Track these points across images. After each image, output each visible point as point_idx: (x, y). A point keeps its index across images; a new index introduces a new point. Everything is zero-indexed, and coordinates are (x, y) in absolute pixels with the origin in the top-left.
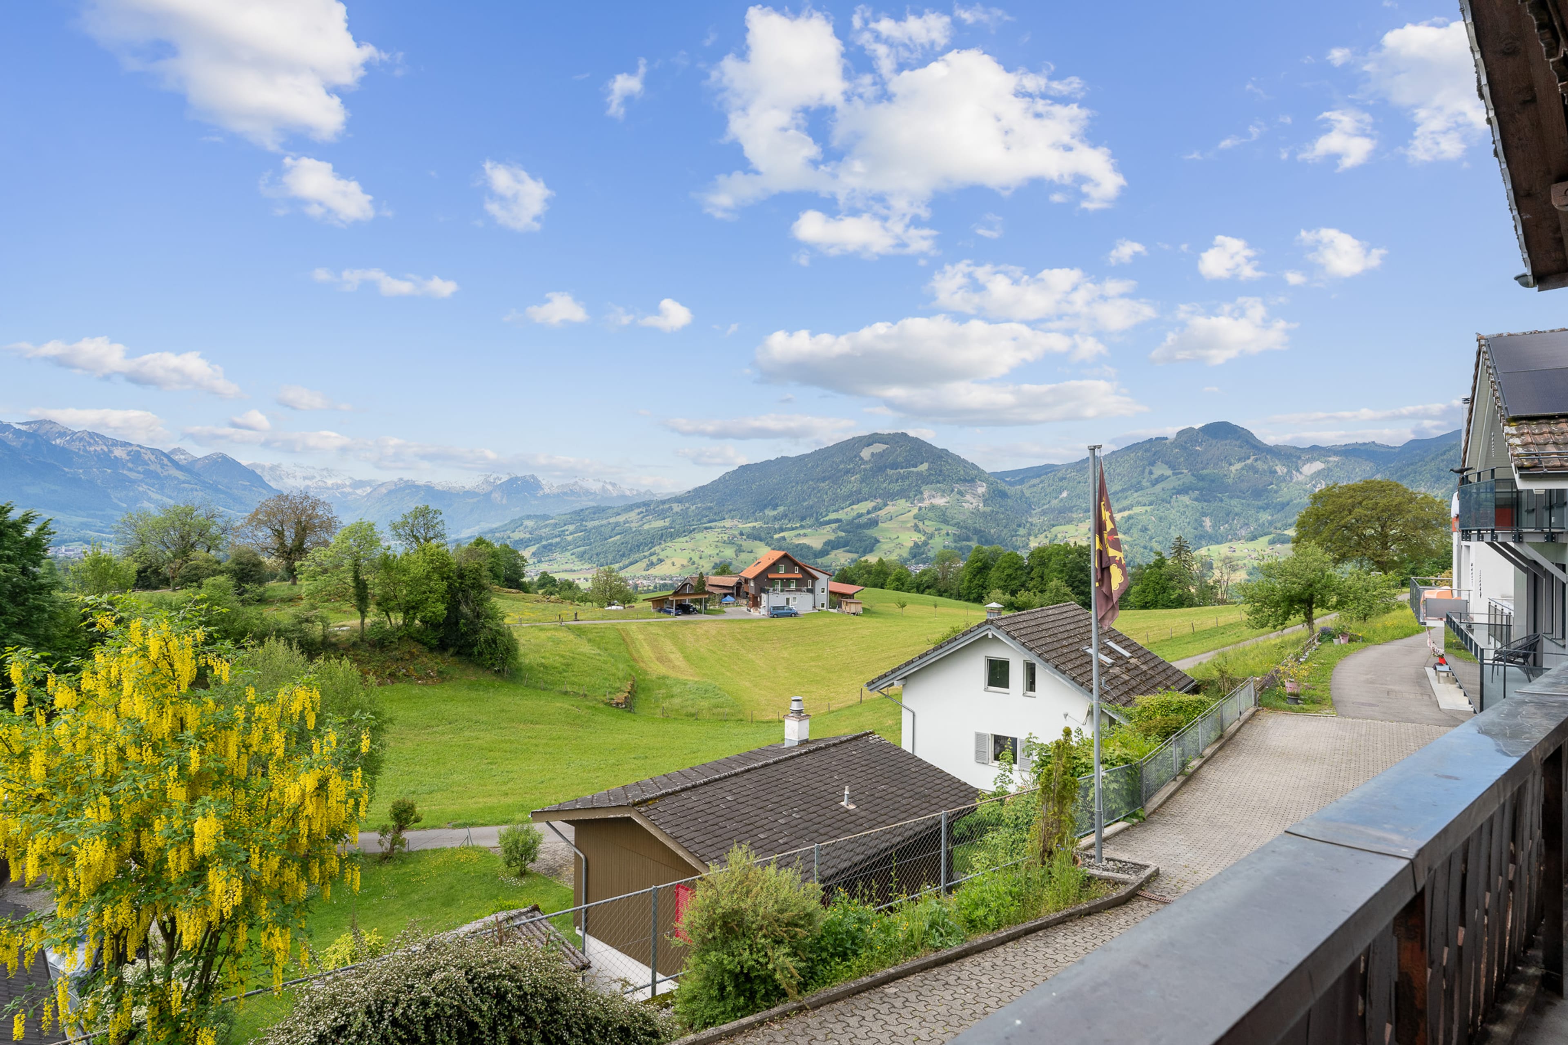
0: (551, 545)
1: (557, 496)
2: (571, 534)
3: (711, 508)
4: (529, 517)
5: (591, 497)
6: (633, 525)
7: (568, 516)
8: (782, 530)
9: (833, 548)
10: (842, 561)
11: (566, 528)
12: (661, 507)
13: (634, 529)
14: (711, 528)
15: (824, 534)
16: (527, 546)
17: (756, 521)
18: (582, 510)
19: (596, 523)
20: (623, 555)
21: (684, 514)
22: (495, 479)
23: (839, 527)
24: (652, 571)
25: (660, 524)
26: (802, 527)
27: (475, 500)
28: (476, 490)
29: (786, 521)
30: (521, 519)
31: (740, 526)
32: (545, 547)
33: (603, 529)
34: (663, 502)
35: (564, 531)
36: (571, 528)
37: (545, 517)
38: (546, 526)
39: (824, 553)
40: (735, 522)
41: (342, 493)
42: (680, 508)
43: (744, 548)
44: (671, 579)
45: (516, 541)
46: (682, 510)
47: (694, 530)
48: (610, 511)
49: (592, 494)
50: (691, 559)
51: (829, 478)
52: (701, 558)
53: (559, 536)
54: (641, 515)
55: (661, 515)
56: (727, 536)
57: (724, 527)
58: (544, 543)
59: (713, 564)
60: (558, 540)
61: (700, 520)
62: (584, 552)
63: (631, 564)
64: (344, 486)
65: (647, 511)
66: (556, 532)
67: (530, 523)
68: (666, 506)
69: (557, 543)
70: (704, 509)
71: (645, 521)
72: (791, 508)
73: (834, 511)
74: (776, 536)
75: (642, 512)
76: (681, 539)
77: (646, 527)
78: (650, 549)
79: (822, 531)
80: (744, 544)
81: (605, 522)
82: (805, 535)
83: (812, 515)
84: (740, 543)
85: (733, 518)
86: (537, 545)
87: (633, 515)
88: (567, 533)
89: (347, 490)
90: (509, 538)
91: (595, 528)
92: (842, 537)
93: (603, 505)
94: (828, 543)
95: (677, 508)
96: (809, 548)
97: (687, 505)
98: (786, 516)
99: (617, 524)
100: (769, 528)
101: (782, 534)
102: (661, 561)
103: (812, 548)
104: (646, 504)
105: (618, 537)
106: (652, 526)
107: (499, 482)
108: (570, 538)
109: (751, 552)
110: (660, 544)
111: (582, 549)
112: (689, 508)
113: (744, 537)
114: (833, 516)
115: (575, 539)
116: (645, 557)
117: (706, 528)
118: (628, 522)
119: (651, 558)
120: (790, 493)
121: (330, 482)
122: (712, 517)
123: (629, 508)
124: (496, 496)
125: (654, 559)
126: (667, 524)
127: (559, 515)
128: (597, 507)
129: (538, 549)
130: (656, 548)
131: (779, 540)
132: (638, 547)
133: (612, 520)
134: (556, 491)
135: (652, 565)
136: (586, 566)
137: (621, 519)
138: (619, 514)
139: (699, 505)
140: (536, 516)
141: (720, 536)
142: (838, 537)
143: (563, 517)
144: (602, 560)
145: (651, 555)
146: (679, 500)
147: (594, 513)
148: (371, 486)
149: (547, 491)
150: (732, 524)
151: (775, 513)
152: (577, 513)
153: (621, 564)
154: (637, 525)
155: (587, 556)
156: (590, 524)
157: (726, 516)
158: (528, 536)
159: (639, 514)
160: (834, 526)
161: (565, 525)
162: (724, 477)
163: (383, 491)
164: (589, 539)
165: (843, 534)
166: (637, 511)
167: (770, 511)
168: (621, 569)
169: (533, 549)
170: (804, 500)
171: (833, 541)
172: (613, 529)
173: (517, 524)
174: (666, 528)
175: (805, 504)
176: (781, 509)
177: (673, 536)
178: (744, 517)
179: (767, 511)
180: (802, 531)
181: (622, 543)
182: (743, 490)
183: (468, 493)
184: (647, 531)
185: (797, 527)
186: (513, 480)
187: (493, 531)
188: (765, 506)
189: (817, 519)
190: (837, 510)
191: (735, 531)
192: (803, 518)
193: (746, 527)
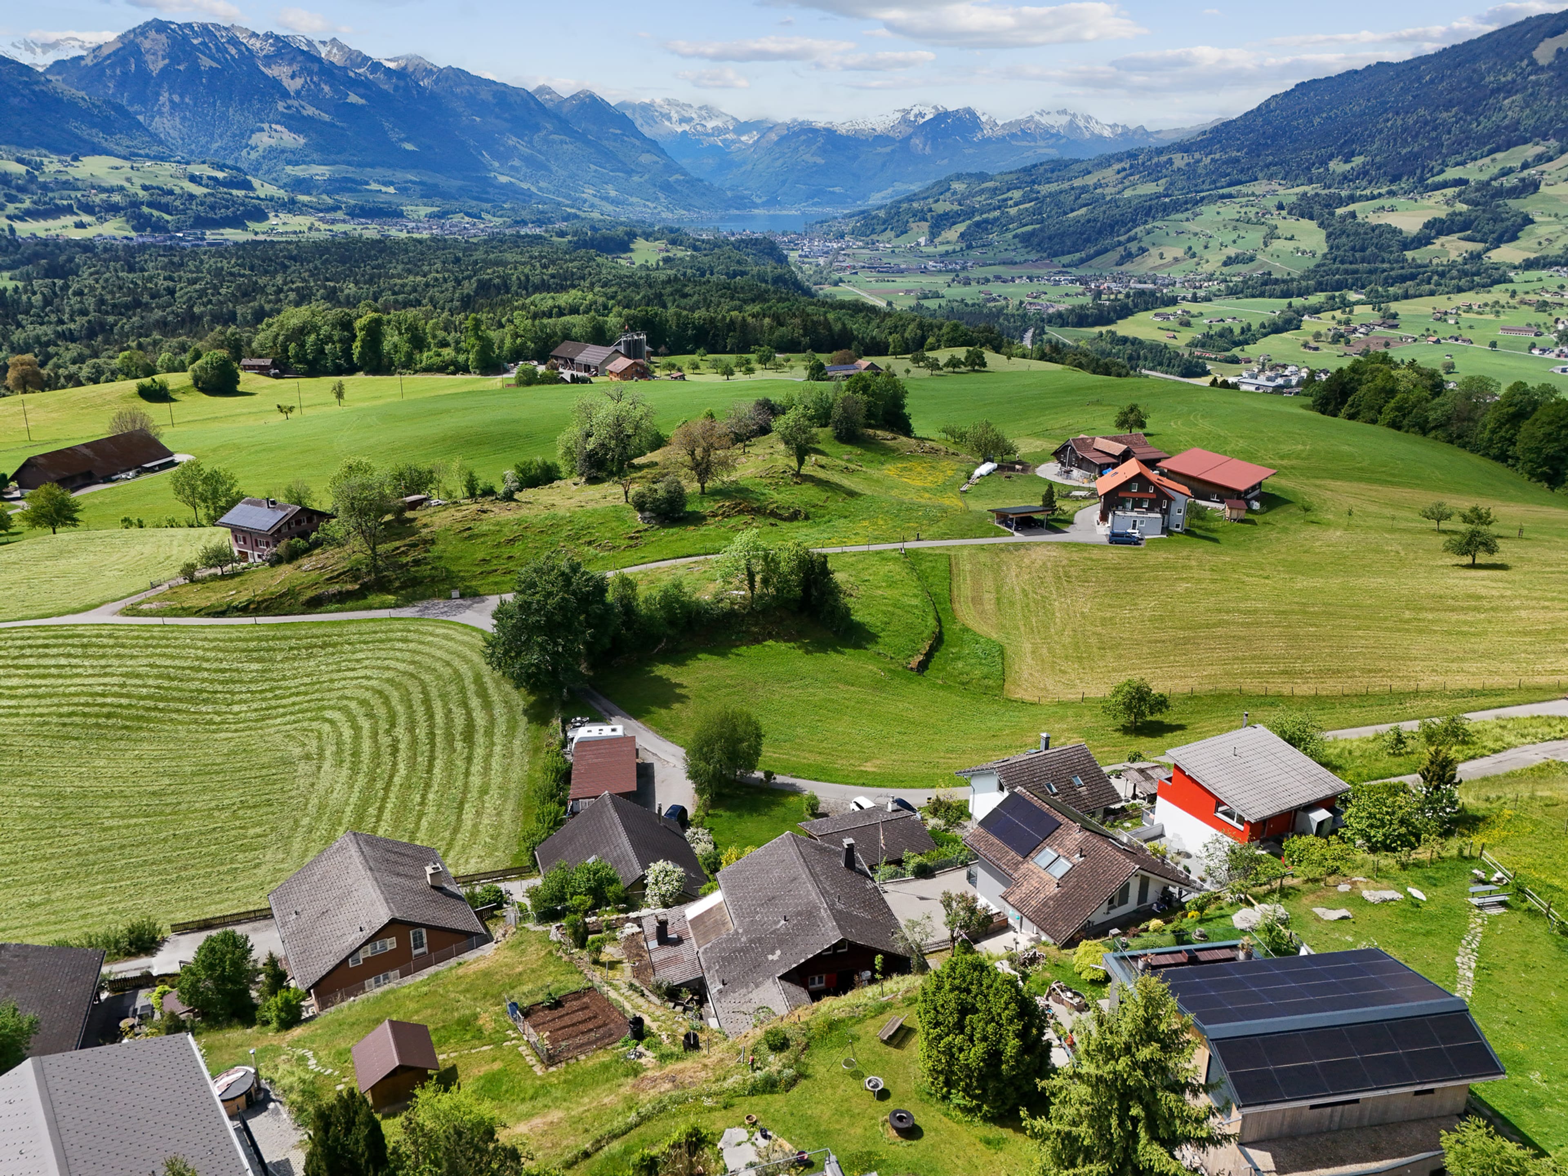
0: (986, 221)
1: (1002, 140)
2: (1016, 204)
3: (1237, 160)
4: (959, 177)
5: (1051, 142)
6: (1108, 191)
7: (1014, 176)
8: (1352, 199)
9: (1440, 233)
10: (1453, 256)
11: (1009, 194)
12: (1155, 160)
13: (1108, 198)
14: (1230, 196)
15: (1431, 208)
16: (954, 224)
17: (1310, 182)
18: (1035, 166)
19: (1053, 187)
20: (1088, 240)
21: (1190, 172)
22: (916, 116)
23: (1459, 195)
24: (1127, 267)
25: (1149, 188)
26: (1392, 194)
27: (888, 149)
28: (891, 134)
29: (1364, 183)
30: (949, 180)
31: (1281, 191)
32: (978, 224)
33: (1062, 197)
34: (1160, 152)
35: (1006, 200)
36: (1017, 194)
37: (982, 177)
38: (982, 192)
39: (1421, 240)
40: (1274, 185)
41: (724, 141)
42: (1186, 160)
43: (1279, 232)
44: (1155, 283)
45: (939, 216)
46: (1188, 164)
47: (1203, 199)
48: (1075, 167)
49: (1053, 135)
50: (1190, 248)
51: (1460, 103)
52: (1206, 247)
53: (999, 208)
54: (1123, 174)
55: (1153, 173)
56: (1254, 210)
57: (1253, 194)
58: (977, 218)
59: (1224, 258)
60: (997, 213)
61: (1214, 182)
62: (1033, 233)
63: (1098, 253)
64: (726, 131)
65: (1131, 167)
66: (995, 202)
67: (959, 186)
68: (1164, 158)
69: (996, 219)
70: (1224, 163)
71: (1127, 183)
72: (1378, 159)
73: (1457, 164)
74: (1339, 211)
75: (1124, 169)
76: (1179, 216)
77: (1127, 194)
78: (1130, 230)
79: (1425, 202)
80: (1280, 223)
81: (1066, 185)
82: (1393, 209)
83: (1412, 173)
84: (1274, 223)
85: (1270, 178)
86: (968, 222)
87: (1109, 174)
88: (1010, 203)
89: (730, 136)
90: (930, 210)
91: (1051, 195)
92: (1461, 214)
93: (1067, 157)
94: (1428, 225)
95: (1180, 161)
96: (1396, 232)
97: (1197, 156)
98: (1366, 173)
99: (1084, 189)
100: (1329, 196)
101: (1351, 207)
102: (1143, 250)
103: (1401, 232)
104: (1132, 155)
105: (1084, 210)
106: (1137, 192)
107: (921, 121)
108: (1013, 211)
109: (1292, 238)
110: (1146, 222)
111: (1029, 228)
112: (1199, 161)
113: (1284, 213)
114: (1452, 174)
115: (1020, 213)
116: (1120, 244)
117: (1223, 197)
118: (1101, 186)
119: (1129, 245)
120: (1381, 132)
121: (710, 125)
122: (1236, 176)
123: (1105, 162)
124: (917, 141)
125: (1133, 247)
126: (1161, 189)
127: (1001, 174)
128: (1058, 161)
129: (969, 227)
130: (1138, 229)
131: (1343, 218)
132: (1112, 227)
133: (1077, 183)
134: (999, 133)
135: (1128, 257)
136: (1033, 256)
137: (1090, 180)
138: (1089, 173)
139: (1217, 156)
140: (970, 175)
141: (1243, 210)
142: (1454, 214)
143: (1007, 178)
144: (1056, 247)
145: (1130, 240)
146: (1184, 147)
147: (1053, 171)
148: (757, 130)
149: (987, 132)
150: (1267, 188)
151: (1348, 167)
152: (1026, 170)
153: (1083, 254)
154: (1113, 190)
155: (1035, 240)
156: (1045, 189)
157: (1260, 175)
158: (956, 207)
159: (1119, 172)
160: (1450, 192)
161: (1009, 190)
162: (1267, 103)
163: (774, 137)
164: (1040, 214)
165: (1464, 207)
166: (1117, 166)
167: (1337, 166)
168: (1082, 261)
169: (961, 228)
170: (1405, 143)
171: (1441, 221)
172: (1078, 197)
173: (942, 188)
174: (1158, 196)
175: (1404, 151)
176: (1358, 161)
177: (1167, 210)
178: (1290, 177)
179: (1332, 165)
180: (1387, 202)
181: (1089, 221)
182: (1297, 128)
183: (881, 139)
184: (1129, 200)
185: (1380, 195)
186: (942, 116)
187: (910, 199)
188: (1331, 157)
189: (1422, 180)
190: (1463, 163)
191: (1270, 203)
192: (1395, 179)
193: (1290, 194)
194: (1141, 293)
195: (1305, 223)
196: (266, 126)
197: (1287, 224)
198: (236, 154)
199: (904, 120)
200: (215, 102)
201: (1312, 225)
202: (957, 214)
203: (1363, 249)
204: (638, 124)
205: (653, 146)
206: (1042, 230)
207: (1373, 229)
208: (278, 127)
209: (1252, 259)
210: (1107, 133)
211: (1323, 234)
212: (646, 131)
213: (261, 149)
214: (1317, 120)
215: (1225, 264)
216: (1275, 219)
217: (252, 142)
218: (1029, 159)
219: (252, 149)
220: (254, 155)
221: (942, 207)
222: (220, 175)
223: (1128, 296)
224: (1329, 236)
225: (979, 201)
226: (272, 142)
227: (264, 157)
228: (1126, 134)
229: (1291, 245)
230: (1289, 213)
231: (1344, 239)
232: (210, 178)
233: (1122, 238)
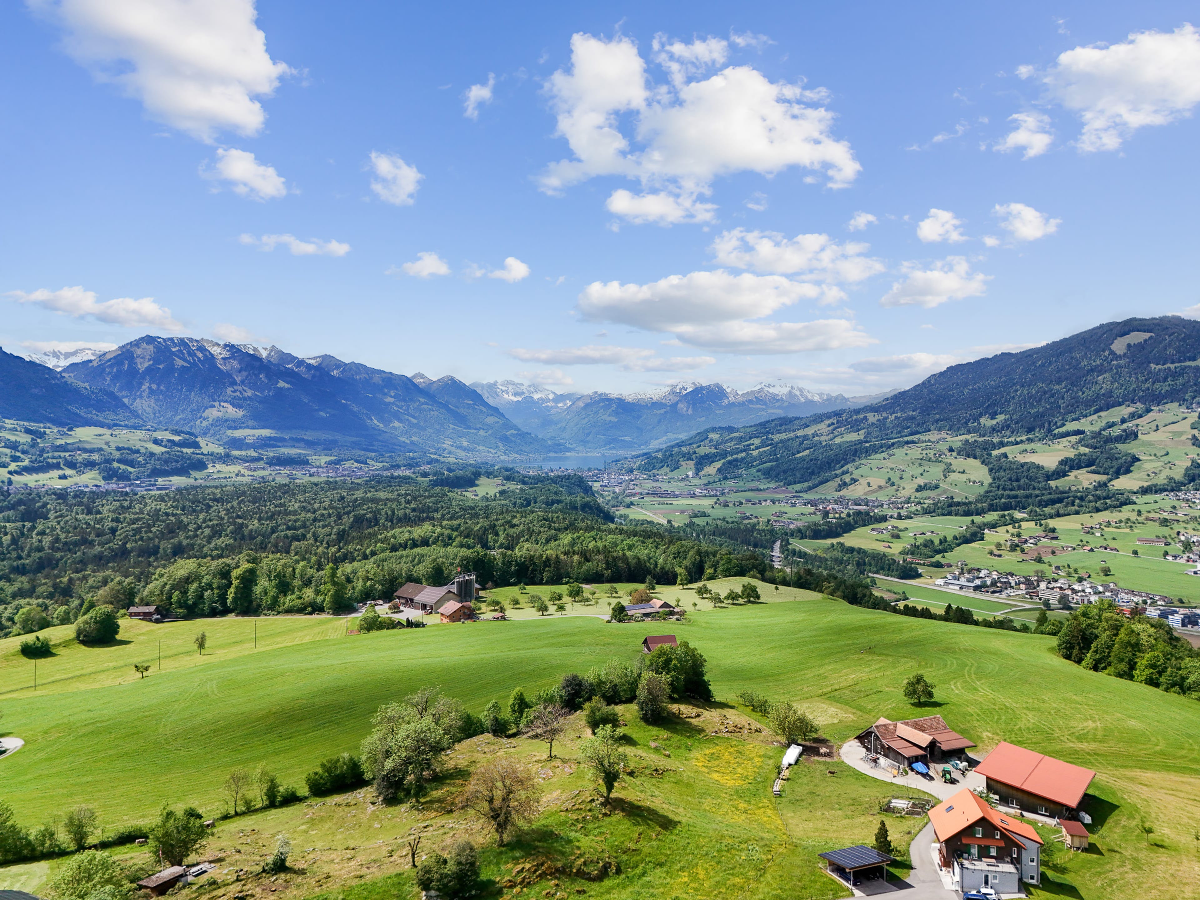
0: (736, 460)
1: (742, 404)
2: (757, 448)
3: (913, 418)
4: (714, 430)
5: (777, 405)
6: (823, 438)
7: (753, 429)
8: (1002, 444)
9: (1072, 468)
10: (1086, 484)
11: (751, 441)
12: (855, 417)
13: (824, 444)
14: (913, 442)
15: (1060, 450)
16: (713, 462)
17: (969, 432)
18: (768, 422)
19: (783, 436)
20: (813, 473)
21: (882, 425)
22: (681, 389)
23: (1080, 441)
24: (844, 492)
25: (853, 437)
26: (1030, 440)
27: (662, 411)
28: (664, 401)
29: (1008, 433)
30: (707, 431)
31: (949, 438)
32: (730, 462)
33: (790, 443)
34: (857, 412)
35: (749, 445)
36: (757, 441)
37: (731, 429)
38: (731, 440)
39: (1059, 474)
40: (943, 434)
41: (544, 407)
42: (877, 418)
43: (953, 467)
44: (867, 505)
45: (702, 457)
46: (879, 420)
47: (893, 444)
48: (797, 422)
49: (778, 400)
50: (889, 479)
51: (1066, 379)
52: (901, 478)
53: (745, 451)
54: (832, 427)
55: (855, 426)
56: (932, 452)
57: (929, 441)
58: (729, 458)
59: (916, 486)
60: (743, 455)
61: (900, 432)
62: (771, 469)
63: (822, 483)
64: (545, 400)
65: (838, 422)
66: (741, 446)
67: (714, 436)
68: (861, 416)
69: (743, 459)
70: (904, 420)
71: (836, 433)
72: (1014, 417)
73: (1073, 420)
74: (995, 453)
75: (833, 424)
76: (878, 456)
77: (837, 440)
78: (842, 466)
79: (1056, 446)
80: (953, 461)
81: (792, 435)
82: (1033, 452)
83: (1042, 426)
84: (949, 461)
85: (940, 429)
86: (723, 461)
87: (823, 427)
88: (752, 447)
89: (548, 404)
90: (695, 453)
91: (781, 441)
92: (1085, 455)
93: (790, 415)
94: (1063, 462)
95: (872, 418)
96: (1039, 467)
97: (884, 414)
98: (1008, 427)
99: (805, 437)
100: (986, 442)
101: (1003, 450)
102: (854, 481)
103: (1043, 468)
104: (837, 414)
105: (806, 452)
106: (844, 440)
107: (685, 392)
108: (755, 453)
109: (963, 472)
110: (854, 460)
111: (768, 465)
112: (887, 418)
113: (954, 454)
114: (1071, 426)
115: (760, 454)
116: (836, 476)
117: (907, 443)
118: (817, 435)
119: (844, 477)
120: (1013, 398)
121: (534, 396)
122: (915, 428)
123: (819, 419)
124: (682, 406)
125: (847, 478)
126: (861, 437)
127: (744, 427)
128: (784, 418)
129: (724, 464)
130: (849, 466)
131: (999, 458)
132: (829, 464)
133: (800, 433)
134: (740, 399)
135: (845, 484)
136: (773, 485)
137: (809, 431)
138: (808, 426)
139: (899, 415)
140: (721, 428)
141: (924, 452)
142: (1080, 454)
143: (749, 430)
144: (789, 478)
145: (844, 473)
146: (874, 409)
147: (781, 425)
148: (568, 399)
149: (732, 399)
150: (939, 436)
151: (994, 422)
152: (763, 425)
153: (810, 484)
154: (827, 438)
155: (773, 473)
156: (777, 437)
157: (932, 428)
158: (713, 450)
159: (829, 426)
160: (1073, 439)
161: (750, 438)
162: (929, 380)
163: (581, 404)
164: (776, 455)
165: (1087, 450)
166: (828, 422)
167: (986, 422)
168: (810, 489)
169: (718, 465)
170: (1032, 406)
171: (1071, 459)
172: (801, 443)
173: (703, 436)
174: (860, 442)
175: (1033, 411)
176: (1001, 418)
177: (868, 452)
178: (954, 429)
179: (983, 420)
180: (1029, 446)
181: (811, 460)
182: (953, 396)
183: (656, 405)
184: (840, 445)
185: (1022, 442)
186: (698, 390)
187: (679, 445)
188: (981, 415)
189: (1050, 431)
190: (1078, 419)
191: (944, 447)
192: (1030, 430)
193: (957, 441)
194: (859, 513)
195: (971, 461)
196: (216, 404)
197: (959, 463)
198: (192, 424)
199: (673, 392)
200: (182, 388)
201: (977, 462)
202: (715, 455)
203: (1018, 480)
204: (484, 397)
205: (495, 411)
206: (777, 466)
207: (1023, 465)
208: (225, 404)
209: (937, 487)
210: (816, 398)
211: (985, 469)
212: (491, 402)
213: (210, 420)
214: (966, 391)
215: (917, 490)
216: (949, 458)
217: (205, 415)
218: (763, 416)
219: (204, 419)
220: (205, 424)
221: (703, 450)
222: (177, 438)
223: (849, 515)
224: (991, 470)
225: (730, 446)
226: (220, 414)
227: (212, 425)
228: (830, 399)
229: (964, 477)
230: (959, 454)
231: (1002, 473)
232: (169, 441)
233: (838, 472)
